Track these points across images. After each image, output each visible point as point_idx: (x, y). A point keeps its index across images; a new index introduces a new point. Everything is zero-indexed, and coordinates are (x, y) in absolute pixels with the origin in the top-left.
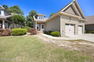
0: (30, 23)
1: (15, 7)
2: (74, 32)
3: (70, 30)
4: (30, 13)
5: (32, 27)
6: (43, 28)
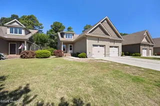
0: (52, 42)
1: (30, 17)
2: (105, 54)
3: (99, 52)
5: (55, 48)
6: (71, 49)
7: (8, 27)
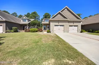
3: (59, 29)
4: (44, 16)
6: (48, 28)
7: (22, 19)
